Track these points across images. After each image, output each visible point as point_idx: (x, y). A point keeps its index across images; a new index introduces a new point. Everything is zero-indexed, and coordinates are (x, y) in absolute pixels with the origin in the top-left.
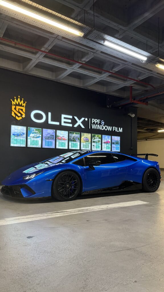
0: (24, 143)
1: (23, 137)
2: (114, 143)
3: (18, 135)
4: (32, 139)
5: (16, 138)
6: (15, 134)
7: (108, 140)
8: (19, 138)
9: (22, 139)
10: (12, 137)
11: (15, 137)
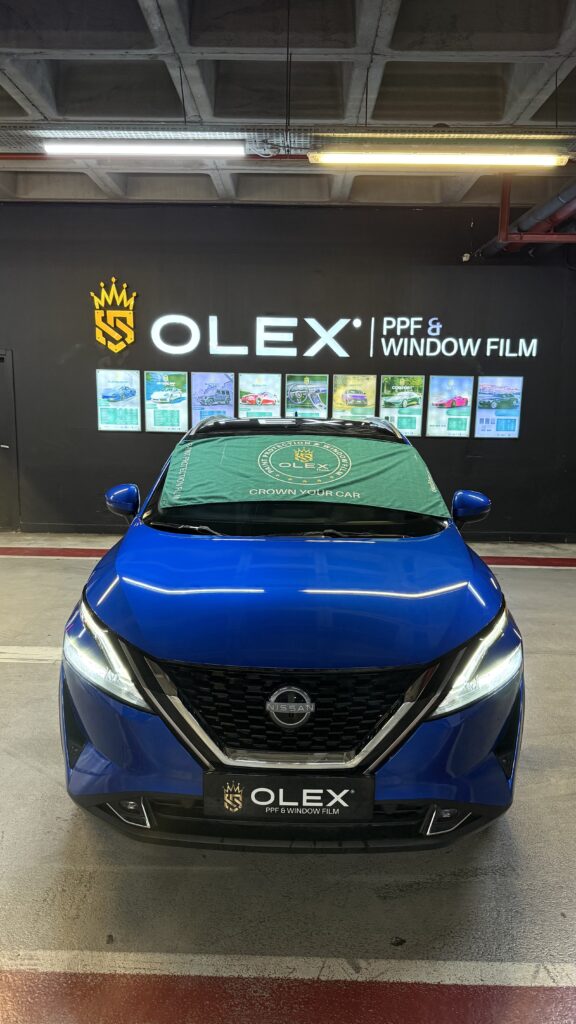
0: (134, 420)
1: (132, 403)
2: (487, 406)
3: (117, 398)
4: (160, 407)
5: (112, 406)
6: (110, 394)
7: (457, 393)
8: (121, 406)
9: (128, 407)
10: (101, 403)
11: (110, 404)
